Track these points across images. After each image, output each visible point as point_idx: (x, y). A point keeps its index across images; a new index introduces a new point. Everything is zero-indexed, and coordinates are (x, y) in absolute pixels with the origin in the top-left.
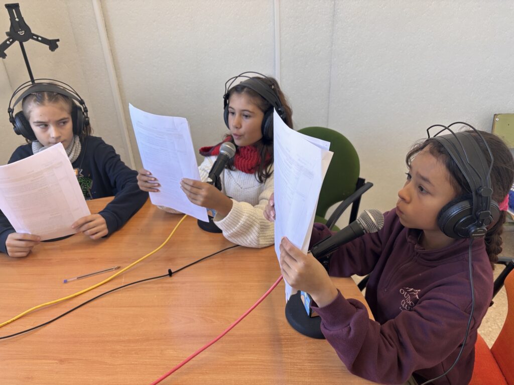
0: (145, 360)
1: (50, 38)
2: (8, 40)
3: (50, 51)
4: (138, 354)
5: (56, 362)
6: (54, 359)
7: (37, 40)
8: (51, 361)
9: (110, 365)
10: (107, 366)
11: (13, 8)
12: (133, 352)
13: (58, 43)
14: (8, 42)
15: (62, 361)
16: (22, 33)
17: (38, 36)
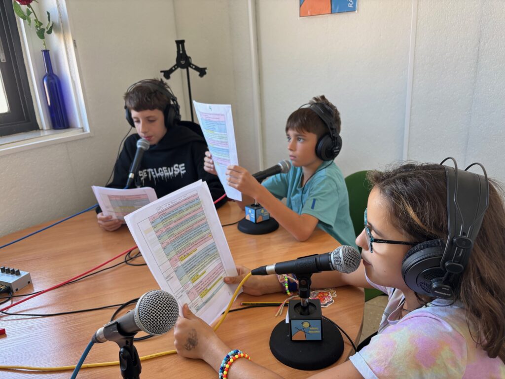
1: (201, 66)
2: (174, 66)
3: (199, 77)
7: (192, 68)
11: (180, 43)
13: (206, 71)
14: (173, 69)
16: (183, 62)
17: (193, 65)
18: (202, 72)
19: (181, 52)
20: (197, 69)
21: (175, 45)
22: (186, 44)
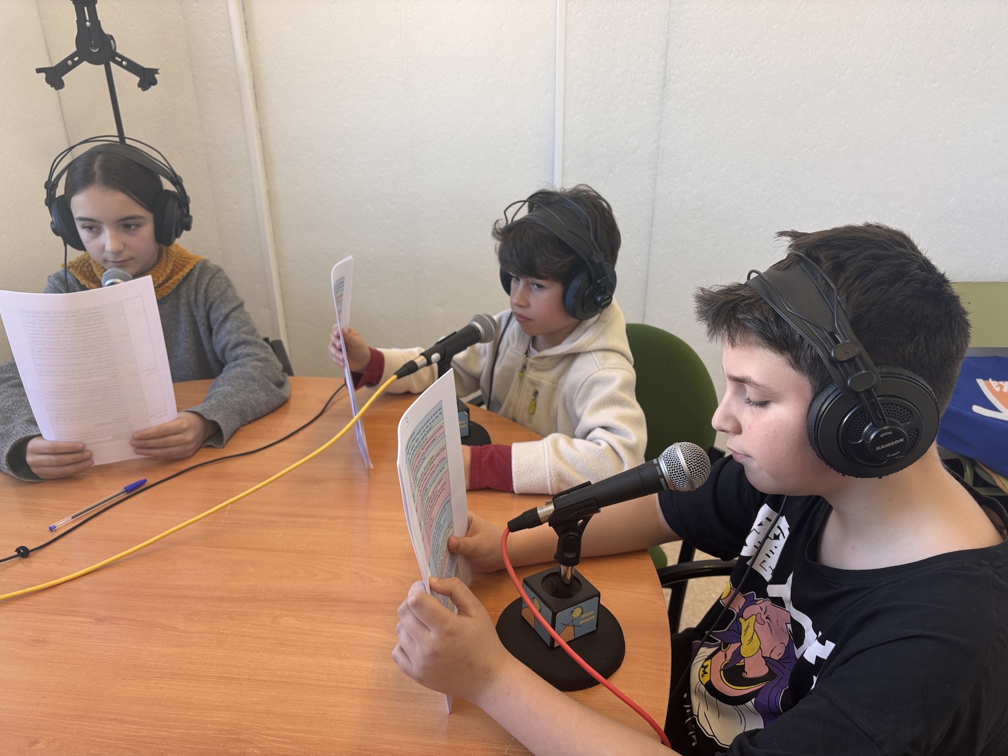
0: (243, 630)
4: (233, 620)
5: (90, 620)
6: (87, 617)
7: (122, 66)
8: (82, 619)
9: (182, 632)
10: (176, 633)
12: (225, 616)
13: (156, 75)
14: (70, 63)
15: (100, 620)
18: (147, 78)
19: (88, 23)
20: (133, 68)
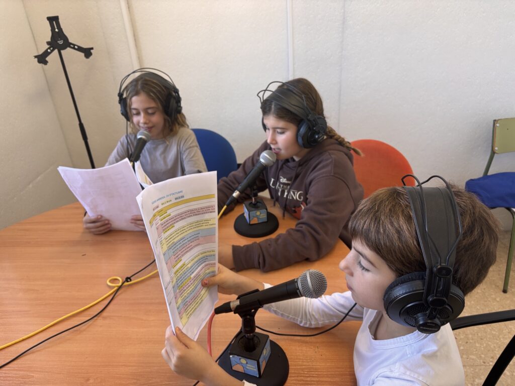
1: (85, 46)
2: (49, 48)
3: (85, 58)
7: (74, 48)
11: (53, 20)
13: (92, 51)
14: (49, 51)
16: (61, 42)
17: (74, 45)
18: (87, 52)
19: (57, 30)
20: (80, 49)
21: (48, 22)
22: (60, 20)
